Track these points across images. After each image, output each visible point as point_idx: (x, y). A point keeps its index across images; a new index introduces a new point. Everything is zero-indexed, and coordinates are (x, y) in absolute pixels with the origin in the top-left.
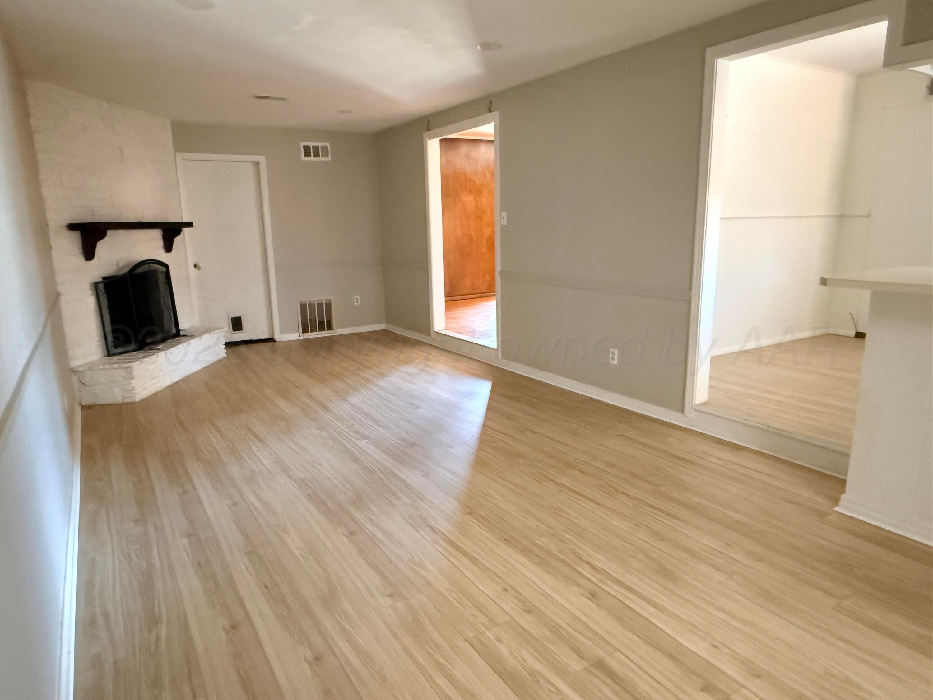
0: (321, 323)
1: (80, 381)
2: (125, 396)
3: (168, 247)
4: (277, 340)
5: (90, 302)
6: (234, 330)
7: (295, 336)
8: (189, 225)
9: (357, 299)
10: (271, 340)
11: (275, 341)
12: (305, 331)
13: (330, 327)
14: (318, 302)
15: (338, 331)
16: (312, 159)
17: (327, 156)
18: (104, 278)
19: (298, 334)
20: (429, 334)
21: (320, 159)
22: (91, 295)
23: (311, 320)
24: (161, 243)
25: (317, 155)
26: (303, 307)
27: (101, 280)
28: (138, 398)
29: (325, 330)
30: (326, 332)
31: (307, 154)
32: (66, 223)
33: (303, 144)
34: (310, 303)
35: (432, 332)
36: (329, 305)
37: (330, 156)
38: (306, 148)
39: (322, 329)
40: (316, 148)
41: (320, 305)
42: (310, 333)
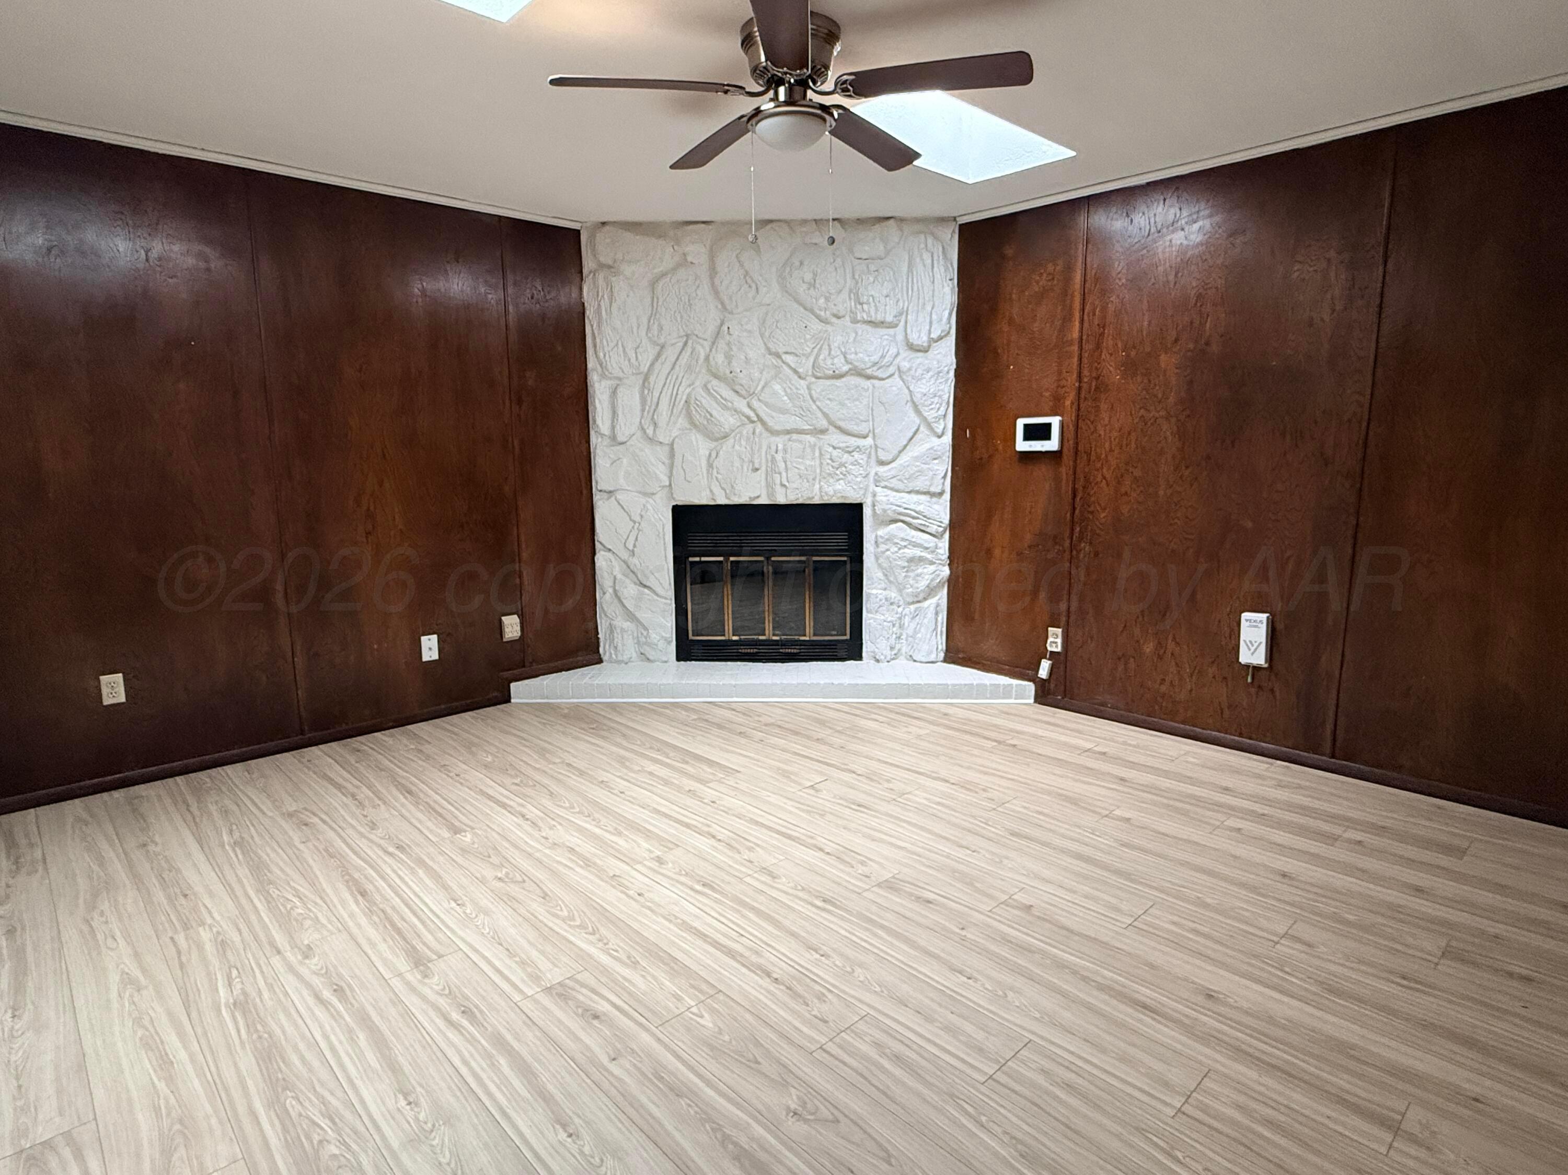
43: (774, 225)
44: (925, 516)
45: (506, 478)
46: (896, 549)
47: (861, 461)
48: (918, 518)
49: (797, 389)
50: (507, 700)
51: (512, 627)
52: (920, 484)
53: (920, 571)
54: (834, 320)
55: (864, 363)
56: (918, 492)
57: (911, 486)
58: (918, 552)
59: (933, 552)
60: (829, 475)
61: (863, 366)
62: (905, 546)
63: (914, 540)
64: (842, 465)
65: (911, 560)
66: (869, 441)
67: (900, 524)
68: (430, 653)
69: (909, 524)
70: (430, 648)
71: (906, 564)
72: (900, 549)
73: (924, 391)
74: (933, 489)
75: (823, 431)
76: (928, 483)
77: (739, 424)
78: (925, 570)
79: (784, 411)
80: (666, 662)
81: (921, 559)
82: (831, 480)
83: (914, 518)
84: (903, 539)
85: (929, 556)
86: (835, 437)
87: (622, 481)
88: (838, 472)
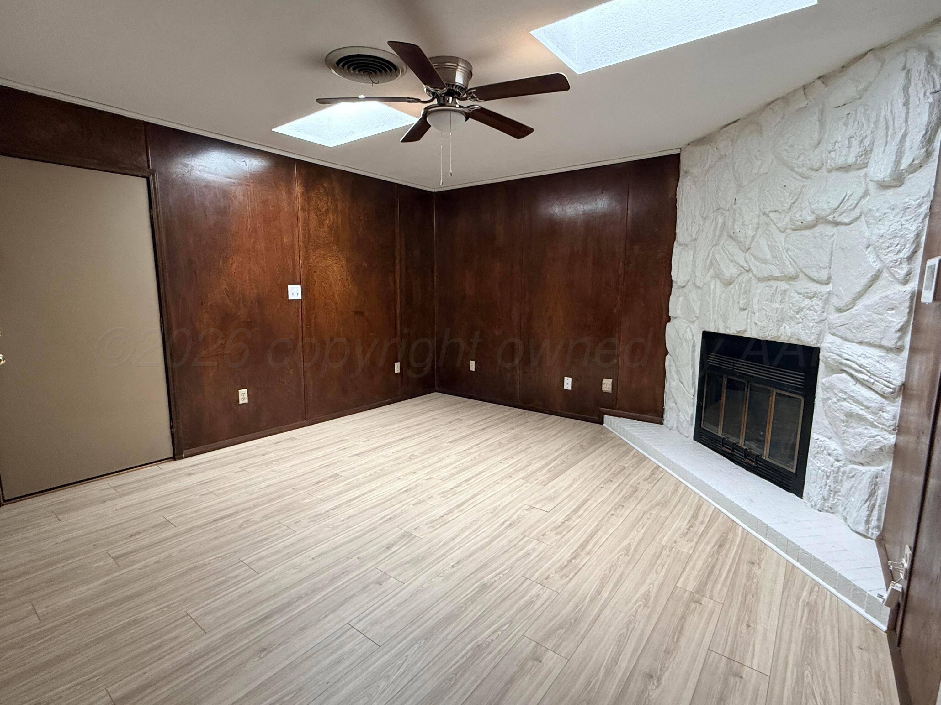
43: (775, 102)
44: (869, 372)
45: (615, 305)
46: (835, 400)
47: (816, 307)
48: (861, 372)
49: (775, 242)
50: (601, 422)
51: (607, 385)
52: (870, 335)
53: (859, 430)
54: (812, 173)
55: (824, 210)
56: (869, 344)
57: (859, 336)
58: (857, 409)
59: (874, 413)
60: (791, 318)
61: (823, 214)
62: (845, 399)
63: (853, 394)
64: (800, 310)
65: (850, 415)
66: (828, 288)
67: (844, 375)
68: (568, 386)
69: (852, 376)
70: (568, 383)
71: (844, 418)
72: (838, 400)
73: (881, 232)
74: (884, 343)
75: (793, 278)
76: (879, 335)
77: (738, 273)
78: (866, 431)
79: (765, 262)
80: (687, 437)
81: (861, 419)
82: (793, 323)
83: (856, 371)
84: (841, 391)
85: (869, 416)
86: (804, 285)
87: (679, 311)
88: (798, 316)
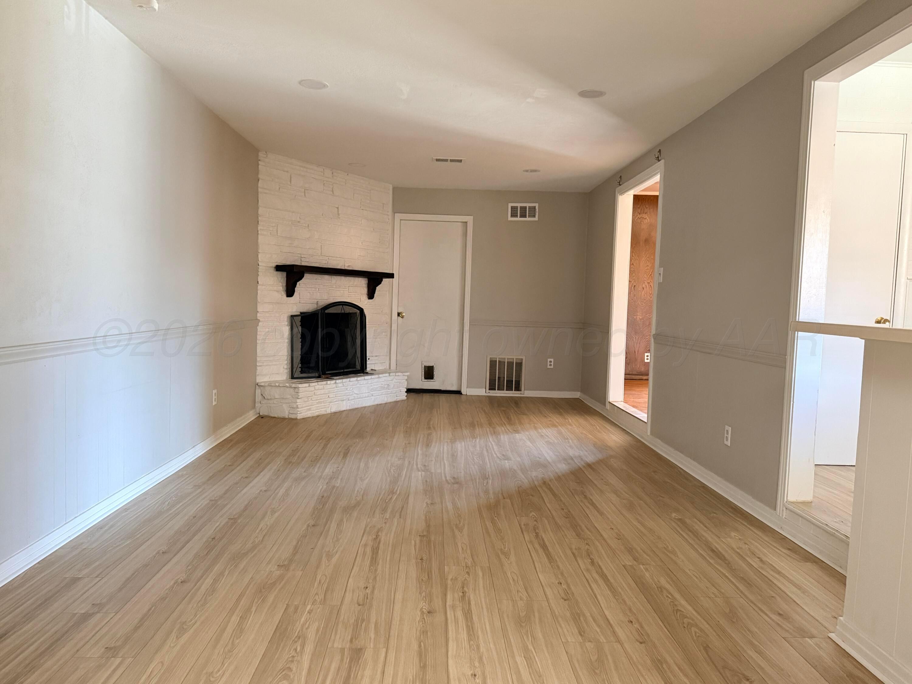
0: (510, 382)
1: (262, 395)
2: (290, 412)
3: (371, 295)
4: (463, 393)
5: (286, 330)
6: (425, 378)
7: (482, 392)
8: (391, 276)
9: (551, 362)
10: (459, 392)
11: (461, 394)
12: (492, 388)
13: (518, 388)
14: (508, 361)
15: (526, 393)
16: (518, 219)
17: (534, 216)
18: (301, 313)
19: (485, 390)
20: (604, 404)
21: (528, 219)
22: (287, 325)
23: (498, 377)
24: (365, 290)
25: (523, 215)
26: (493, 363)
27: (299, 314)
28: (299, 416)
29: (512, 390)
30: (513, 392)
31: (514, 215)
32: (274, 265)
33: (510, 205)
34: (500, 360)
35: (607, 404)
36: (519, 365)
37: (537, 216)
38: (514, 209)
39: (509, 388)
40: (523, 209)
41: (510, 364)
42: (497, 391)
